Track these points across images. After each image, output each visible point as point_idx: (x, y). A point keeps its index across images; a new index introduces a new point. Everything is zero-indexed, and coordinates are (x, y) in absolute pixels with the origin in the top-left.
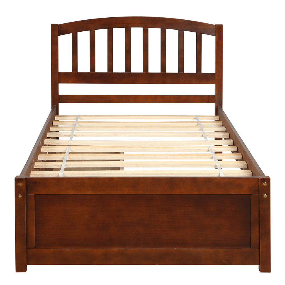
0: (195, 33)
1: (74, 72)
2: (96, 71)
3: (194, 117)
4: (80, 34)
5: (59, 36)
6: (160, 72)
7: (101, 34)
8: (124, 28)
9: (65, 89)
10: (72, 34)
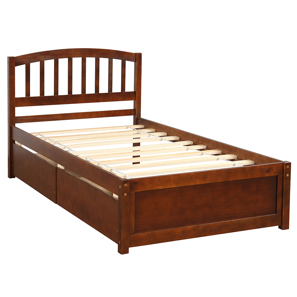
0: (121, 61)
1: (27, 97)
2: (45, 95)
3: (126, 127)
4: (32, 65)
5: (16, 67)
6: (94, 93)
7: (49, 64)
8: (67, 59)
9: (20, 111)
10: (25, 65)
